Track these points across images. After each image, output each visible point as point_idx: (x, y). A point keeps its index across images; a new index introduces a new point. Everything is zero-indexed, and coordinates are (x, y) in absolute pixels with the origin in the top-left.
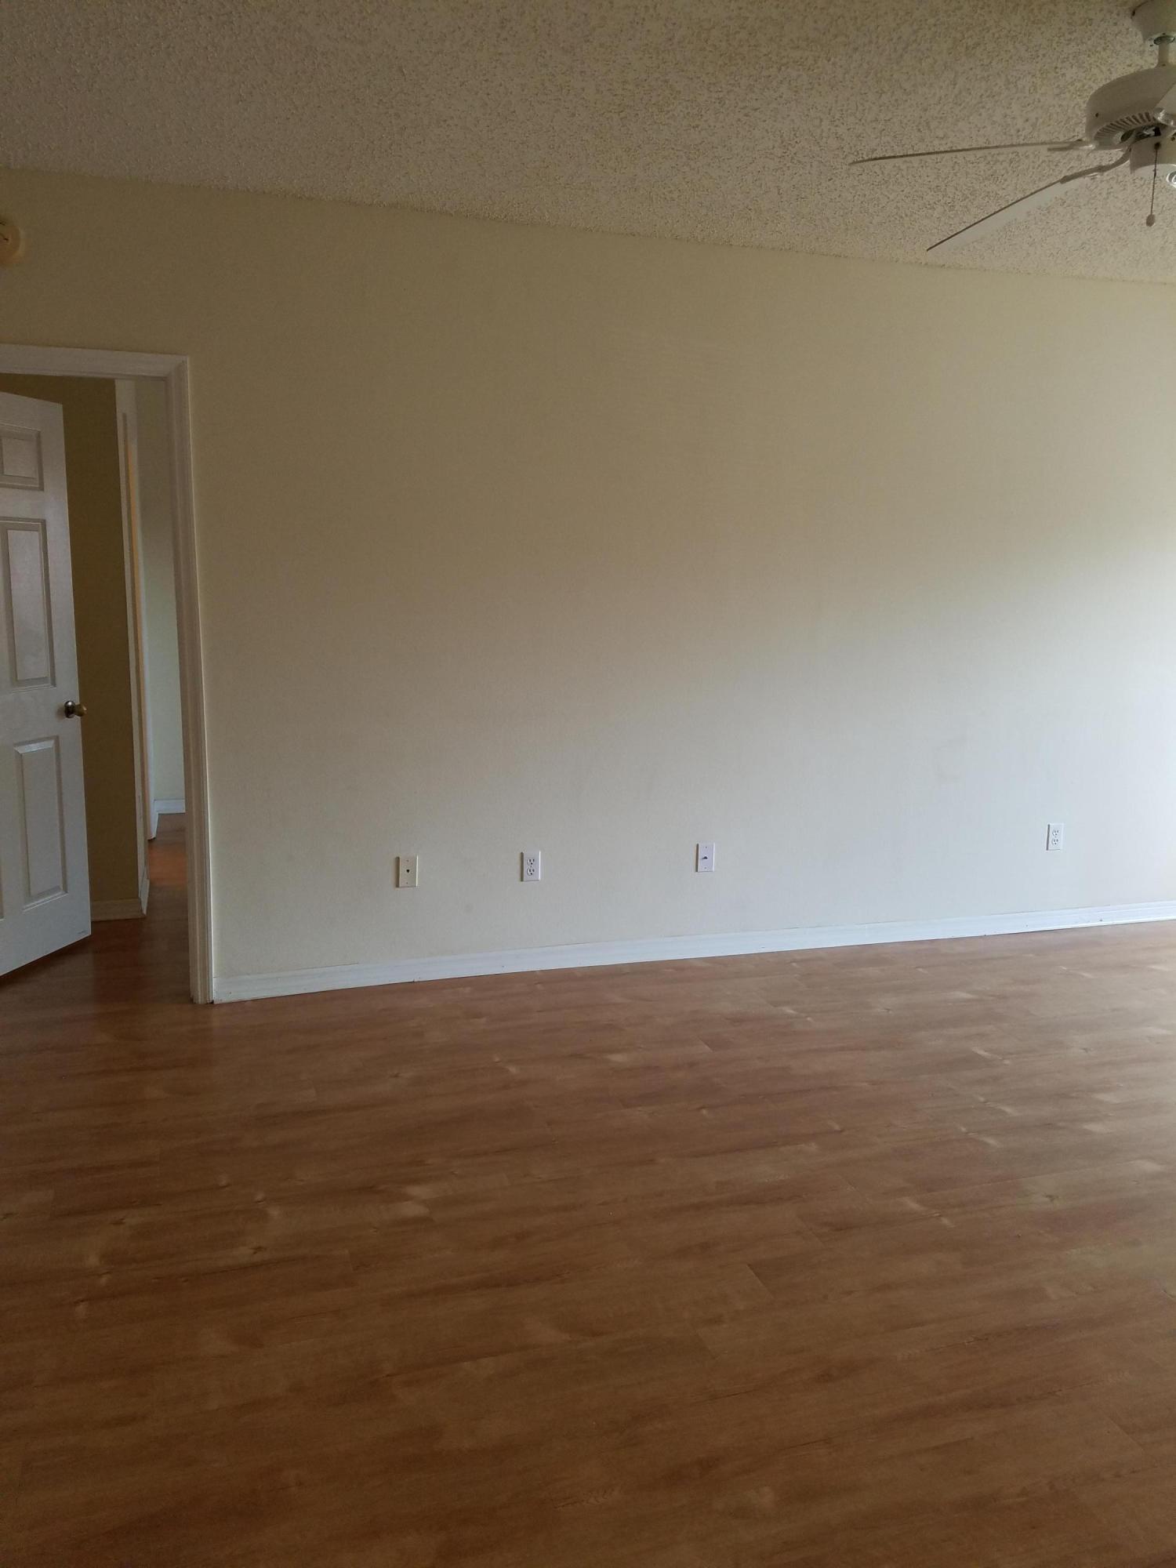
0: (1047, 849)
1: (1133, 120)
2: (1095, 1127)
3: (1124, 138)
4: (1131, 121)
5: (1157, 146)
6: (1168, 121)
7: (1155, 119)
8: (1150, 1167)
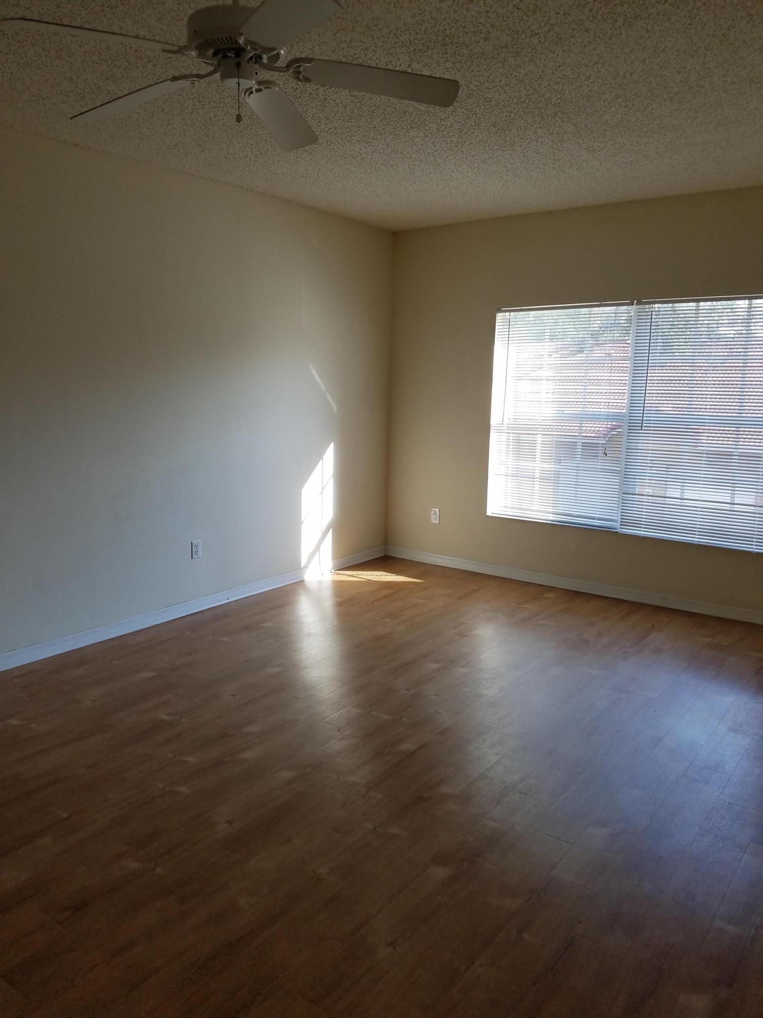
0: (192, 558)
1: (221, 40)
2: (247, 755)
3: (215, 54)
4: (220, 41)
5: (238, 65)
6: (247, 46)
7: (236, 42)
8: (287, 775)
